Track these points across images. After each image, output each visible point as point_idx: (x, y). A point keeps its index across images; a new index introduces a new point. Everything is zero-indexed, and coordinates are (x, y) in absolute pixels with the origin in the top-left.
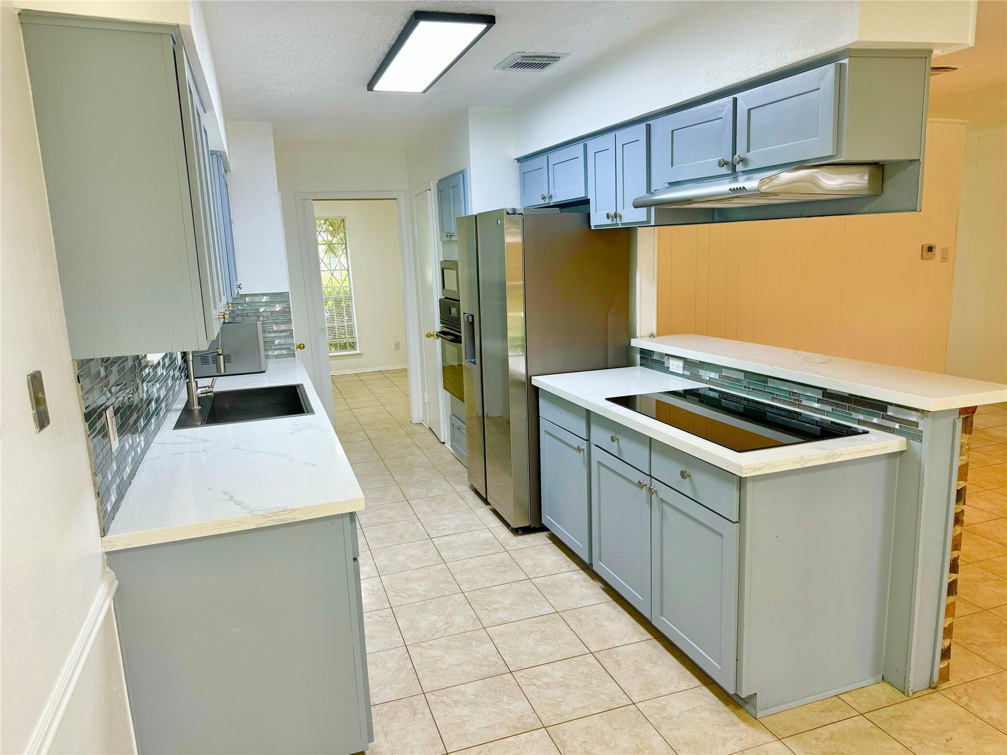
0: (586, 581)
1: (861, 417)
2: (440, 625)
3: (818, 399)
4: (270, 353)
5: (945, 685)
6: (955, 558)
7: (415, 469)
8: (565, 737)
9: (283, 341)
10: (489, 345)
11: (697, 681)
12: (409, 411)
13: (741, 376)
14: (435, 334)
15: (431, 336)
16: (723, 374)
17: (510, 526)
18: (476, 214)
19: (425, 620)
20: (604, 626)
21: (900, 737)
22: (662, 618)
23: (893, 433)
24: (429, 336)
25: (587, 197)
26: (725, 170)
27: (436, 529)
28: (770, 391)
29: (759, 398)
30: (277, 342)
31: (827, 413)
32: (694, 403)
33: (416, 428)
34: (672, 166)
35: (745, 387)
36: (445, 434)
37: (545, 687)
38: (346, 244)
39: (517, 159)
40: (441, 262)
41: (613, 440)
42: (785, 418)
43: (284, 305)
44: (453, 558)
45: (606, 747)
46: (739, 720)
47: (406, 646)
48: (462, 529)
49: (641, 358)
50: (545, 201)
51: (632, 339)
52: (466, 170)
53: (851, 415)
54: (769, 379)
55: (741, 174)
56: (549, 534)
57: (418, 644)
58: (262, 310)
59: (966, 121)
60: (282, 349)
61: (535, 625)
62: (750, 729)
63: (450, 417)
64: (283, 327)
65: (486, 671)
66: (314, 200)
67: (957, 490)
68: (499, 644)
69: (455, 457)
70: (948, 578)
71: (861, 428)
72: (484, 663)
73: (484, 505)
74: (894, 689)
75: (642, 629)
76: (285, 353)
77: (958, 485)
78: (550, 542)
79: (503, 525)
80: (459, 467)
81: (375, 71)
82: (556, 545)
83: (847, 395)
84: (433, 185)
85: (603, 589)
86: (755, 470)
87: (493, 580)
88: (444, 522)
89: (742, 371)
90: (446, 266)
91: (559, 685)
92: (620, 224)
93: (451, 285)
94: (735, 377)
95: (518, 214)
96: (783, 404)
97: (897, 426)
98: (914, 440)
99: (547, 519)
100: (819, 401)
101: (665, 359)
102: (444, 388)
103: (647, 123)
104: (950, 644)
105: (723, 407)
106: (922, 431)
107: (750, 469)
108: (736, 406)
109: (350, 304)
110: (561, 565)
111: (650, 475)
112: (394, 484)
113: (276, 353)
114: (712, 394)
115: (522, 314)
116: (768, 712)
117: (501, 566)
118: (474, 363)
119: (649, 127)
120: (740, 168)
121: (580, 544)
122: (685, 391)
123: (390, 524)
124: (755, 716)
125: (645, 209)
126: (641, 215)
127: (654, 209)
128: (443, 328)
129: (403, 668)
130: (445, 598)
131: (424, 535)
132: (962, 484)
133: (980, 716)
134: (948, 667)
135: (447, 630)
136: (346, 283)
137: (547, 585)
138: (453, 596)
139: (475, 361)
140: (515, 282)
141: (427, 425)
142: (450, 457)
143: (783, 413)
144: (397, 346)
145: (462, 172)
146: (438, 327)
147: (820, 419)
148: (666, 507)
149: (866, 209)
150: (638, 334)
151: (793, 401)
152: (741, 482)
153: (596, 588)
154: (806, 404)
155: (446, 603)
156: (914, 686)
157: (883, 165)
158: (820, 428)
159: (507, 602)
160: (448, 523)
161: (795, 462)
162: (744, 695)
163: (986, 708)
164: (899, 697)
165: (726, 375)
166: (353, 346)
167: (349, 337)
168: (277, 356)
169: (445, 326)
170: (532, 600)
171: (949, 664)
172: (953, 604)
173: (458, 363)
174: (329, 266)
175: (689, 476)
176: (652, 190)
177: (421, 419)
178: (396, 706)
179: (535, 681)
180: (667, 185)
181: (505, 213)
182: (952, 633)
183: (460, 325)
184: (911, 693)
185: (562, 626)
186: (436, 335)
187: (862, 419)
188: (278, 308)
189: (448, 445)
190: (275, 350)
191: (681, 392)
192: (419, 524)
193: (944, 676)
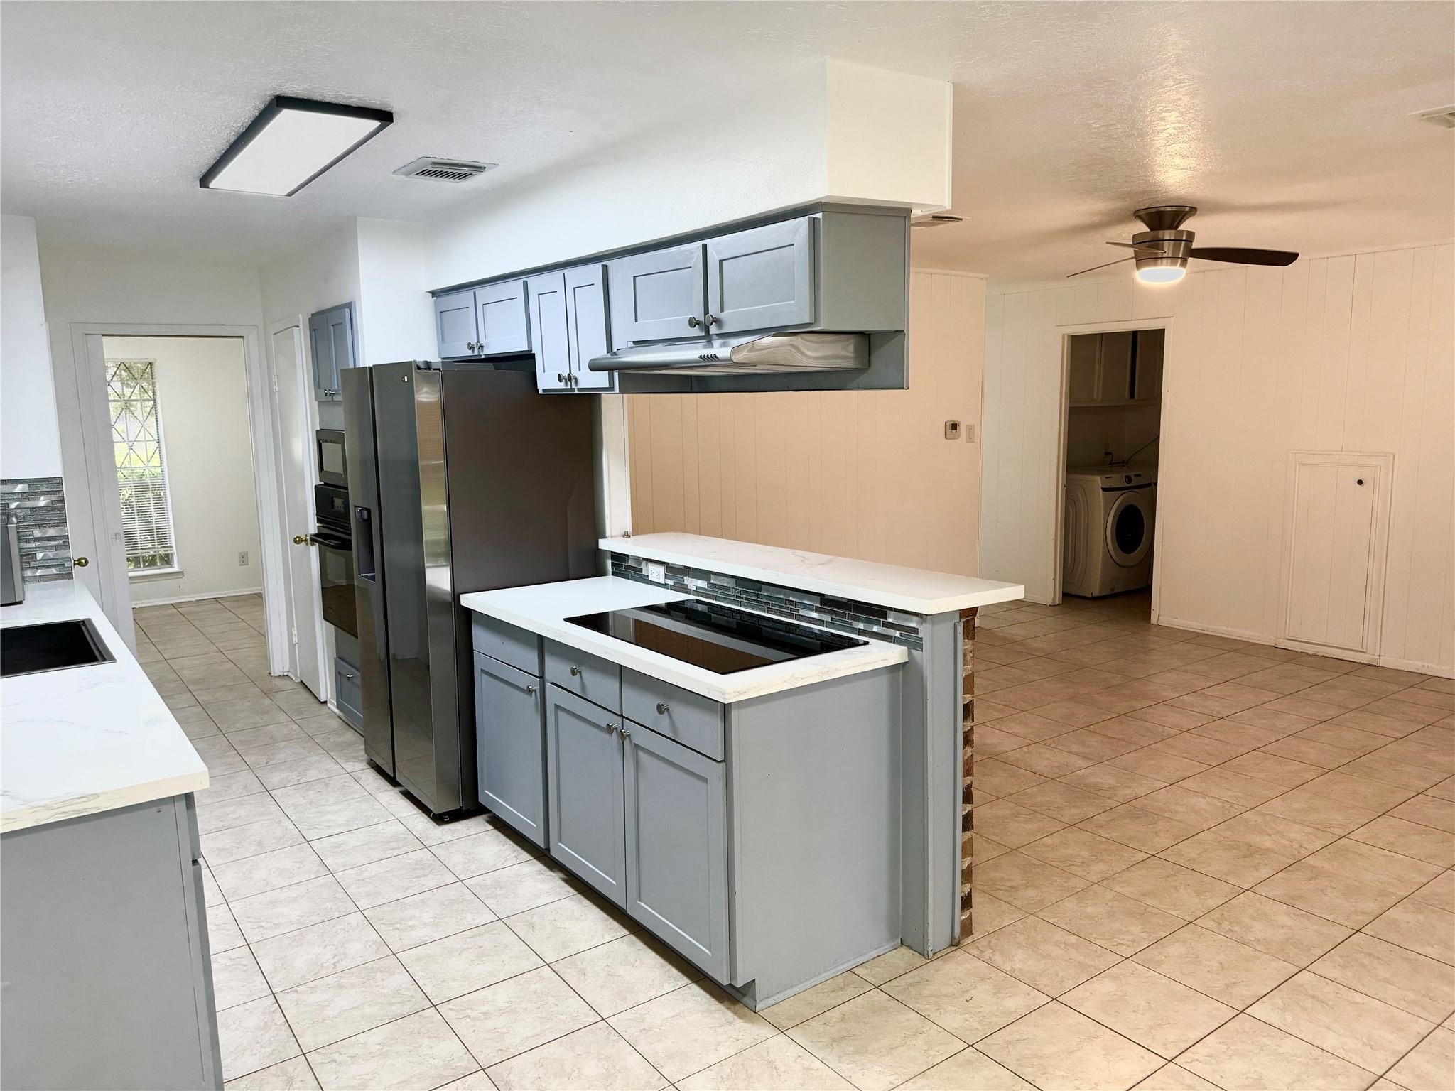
0: (542, 874)
1: (861, 626)
2: (327, 958)
3: (816, 607)
4: (29, 573)
5: (969, 940)
6: (967, 786)
7: (278, 744)
8: (511, 1077)
9: (51, 554)
10: (395, 552)
11: (685, 978)
12: (266, 657)
13: (731, 584)
14: (308, 538)
15: (302, 541)
16: (712, 582)
17: (432, 812)
18: (371, 365)
19: (302, 955)
20: (565, 928)
21: (918, 1005)
22: (640, 903)
23: (894, 643)
24: (298, 540)
25: (531, 351)
26: (696, 332)
27: (317, 828)
28: (765, 601)
29: (753, 609)
30: (40, 556)
31: (826, 624)
32: (679, 621)
33: (278, 682)
34: (636, 321)
35: (737, 597)
36: (326, 689)
37: (483, 1017)
38: (154, 400)
39: (430, 292)
40: (317, 431)
41: (574, 674)
42: (782, 633)
43: (54, 498)
44: (344, 866)
45: (567, 1079)
46: (736, 1017)
47: (273, 994)
48: (357, 824)
49: (613, 564)
50: (473, 351)
51: (600, 540)
52: (355, 303)
53: (851, 625)
54: (763, 586)
55: (716, 337)
56: (489, 817)
57: (293, 989)
58: (13, 505)
59: (987, 276)
60: (49, 567)
61: (469, 940)
62: (747, 1025)
63: (335, 661)
64: (51, 532)
65: (397, 1010)
66: (103, 335)
67: (964, 705)
68: (416, 972)
69: (344, 721)
70: (962, 809)
71: (862, 638)
72: (394, 1000)
73: (391, 787)
74: (914, 952)
75: (615, 924)
76: (55, 572)
77: (964, 699)
78: (490, 827)
79: (420, 812)
80: (350, 736)
81: (213, 162)
82: (500, 831)
83: (846, 601)
84: (303, 320)
85: (565, 881)
86: (739, 693)
87: (407, 889)
88: (329, 817)
89: (732, 577)
90: (324, 438)
91: (502, 1011)
92: (576, 390)
93: (334, 466)
94: (725, 585)
95: (434, 369)
96: (780, 615)
97: (897, 634)
98: (915, 649)
99: (487, 795)
100: (817, 610)
101: (643, 566)
102: (324, 619)
103: (604, 263)
104: (971, 890)
105: (714, 623)
106: (922, 638)
107: (734, 692)
108: (728, 621)
109: (162, 494)
110: (506, 857)
111: (621, 715)
112: (244, 768)
113: (39, 573)
114: (700, 607)
115: (445, 508)
116: (771, 1001)
117: (418, 869)
118: (373, 578)
119: (605, 270)
120: (713, 329)
121: (532, 823)
122: (668, 604)
123: (241, 828)
124: (753, 1009)
125: (607, 373)
126: (601, 379)
127: (617, 373)
128: (322, 529)
129: (270, 1024)
130: (335, 921)
131: (297, 838)
132: (969, 697)
133: (1002, 968)
134: (970, 917)
135: (337, 965)
136: (156, 461)
137: (487, 885)
138: (346, 918)
139: (374, 576)
140: (432, 459)
141: (296, 677)
142: (335, 723)
143: (781, 627)
144: (243, 559)
145: (349, 306)
146: (312, 527)
147: (819, 630)
148: (641, 754)
149: (854, 384)
150: (608, 533)
151: (789, 611)
152: (725, 710)
153: (554, 882)
154: (803, 614)
155: (335, 929)
156: (934, 946)
157: (869, 334)
158: (819, 642)
159: (427, 917)
160: (334, 817)
161: (785, 682)
162: (739, 983)
163: (1009, 958)
164: (919, 960)
165: (715, 582)
166: (166, 560)
167: (159, 546)
168: (40, 578)
169: (325, 525)
170: (464, 909)
171: (971, 915)
172: (970, 841)
173: (347, 582)
174: (125, 436)
175: (667, 709)
176: (615, 350)
177: (287, 669)
178: (261, 1078)
179: (469, 1012)
180: (632, 345)
181: (414, 367)
182: (971, 876)
183: (350, 524)
184: (931, 954)
185: (508, 937)
186: (311, 539)
187: (863, 628)
188: (42, 502)
189: (332, 706)
190: (37, 568)
191: (663, 605)
192: (288, 823)
193: (967, 929)
